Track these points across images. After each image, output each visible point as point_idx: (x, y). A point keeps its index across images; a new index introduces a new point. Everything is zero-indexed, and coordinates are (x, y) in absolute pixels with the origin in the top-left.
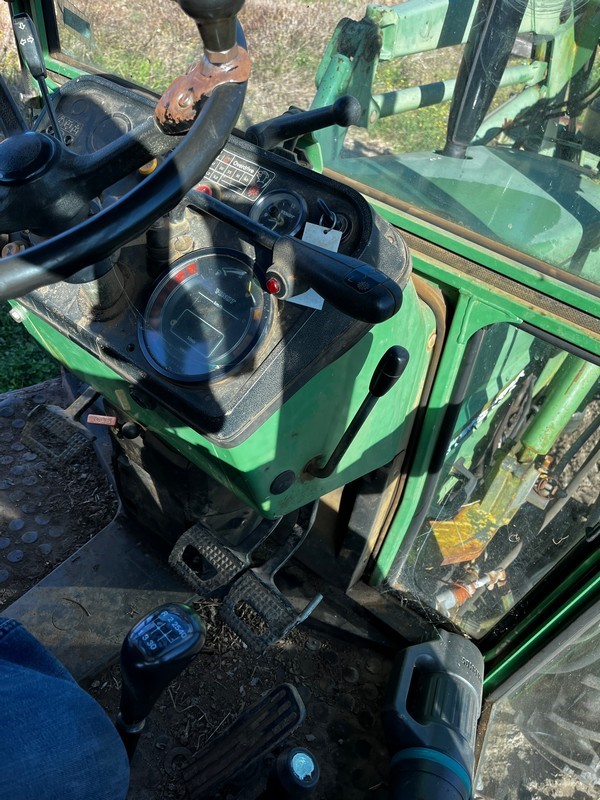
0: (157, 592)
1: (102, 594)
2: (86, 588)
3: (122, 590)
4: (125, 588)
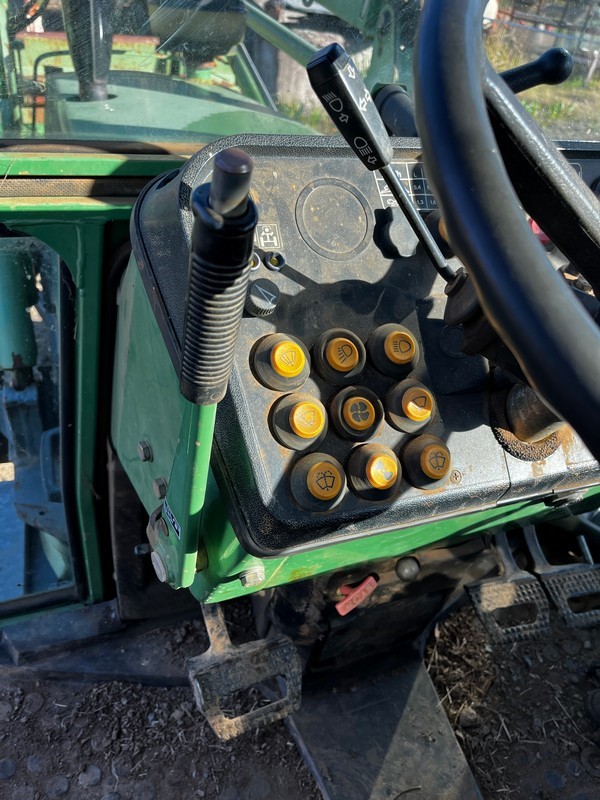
0: (410, 700)
1: (395, 762)
2: (380, 778)
3: (396, 738)
4: (393, 732)
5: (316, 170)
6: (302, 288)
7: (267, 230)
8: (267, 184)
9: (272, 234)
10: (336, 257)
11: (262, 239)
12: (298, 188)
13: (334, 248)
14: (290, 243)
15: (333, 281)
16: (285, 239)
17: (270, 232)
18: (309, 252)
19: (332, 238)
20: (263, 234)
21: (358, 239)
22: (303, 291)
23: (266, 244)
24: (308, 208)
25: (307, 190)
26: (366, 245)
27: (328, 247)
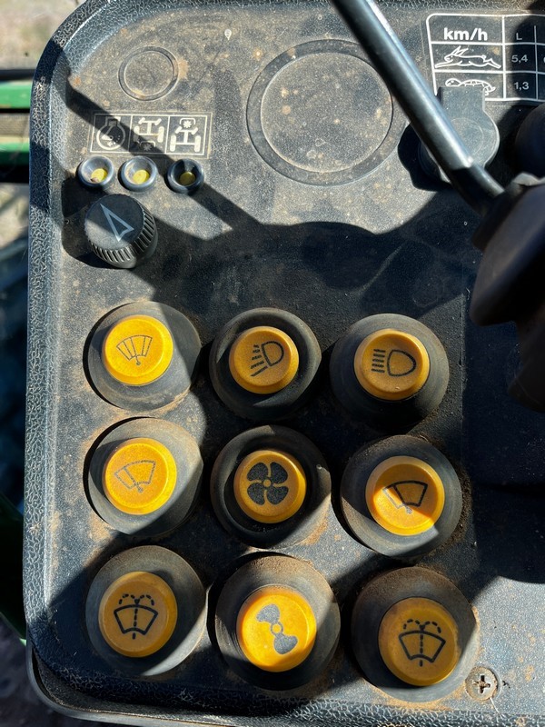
5: (309, 27)
6: (226, 228)
7: (187, 124)
8: (209, 49)
9: (193, 132)
10: (310, 180)
11: (174, 138)
12: (264, 56)
13: (311, 162)
14: (225, 148)
15: (293, 220)
16: (218, 142)
17: (191, 128)
18: (259, 166)
19: (310, 144)
20: (179, 130)
21: (365, 149)
22: (228, 233)
23: (179, 148)
24: (276, 92)
25: (283, 59)
26: (380, 160)
27: (298, 160)
